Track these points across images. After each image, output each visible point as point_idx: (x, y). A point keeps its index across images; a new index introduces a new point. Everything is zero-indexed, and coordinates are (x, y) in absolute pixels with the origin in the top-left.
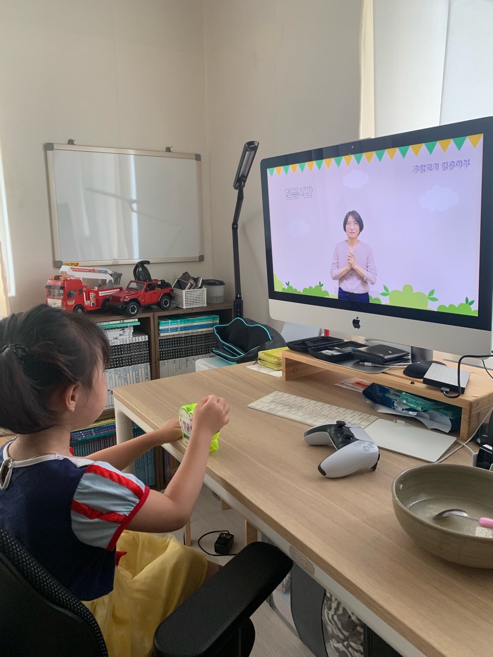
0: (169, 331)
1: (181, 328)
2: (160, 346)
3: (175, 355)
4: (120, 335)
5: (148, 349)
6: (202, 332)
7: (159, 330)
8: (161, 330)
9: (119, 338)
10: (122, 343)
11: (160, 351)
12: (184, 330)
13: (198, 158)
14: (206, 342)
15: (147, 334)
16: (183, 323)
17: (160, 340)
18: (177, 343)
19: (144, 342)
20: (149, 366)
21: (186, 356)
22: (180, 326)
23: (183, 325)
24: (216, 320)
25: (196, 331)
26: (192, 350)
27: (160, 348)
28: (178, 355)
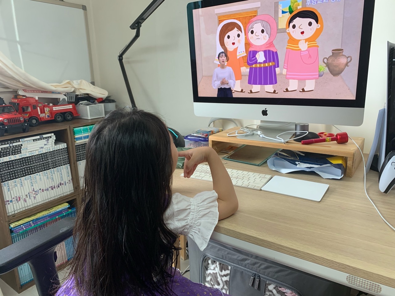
0: (83, 139)
2: (76, 150)
4: (45, 145)
5: (67, 154)
7: (75, 138)
8: (77, 138)
9: (45, 147)
10: (47, 151)
11: (77, 155)
13: (84, 8)
15: (65, 143)
17: (76, 146)
19: (64, 149)
20: (69, 167)
27: (76, 152)
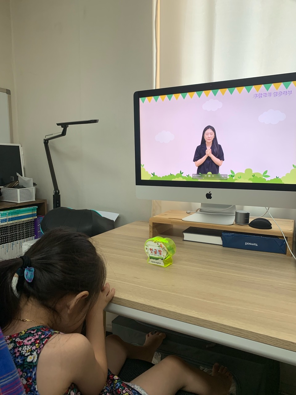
1: (9, 219)
3: (4, 241)
6: (23, 221)
12: (11, 221)
13: (8, 92)
14: (26, 229)
16: (10, 215)
18: (5, 232)
21: (12, 241)
22: (8, 217)
23: (10, 217)
24: (35, 211)
25: (20, 220)
26: (16, 236)
28: (6, 241)
